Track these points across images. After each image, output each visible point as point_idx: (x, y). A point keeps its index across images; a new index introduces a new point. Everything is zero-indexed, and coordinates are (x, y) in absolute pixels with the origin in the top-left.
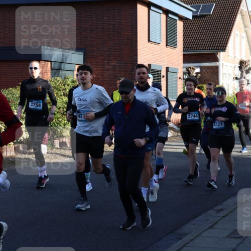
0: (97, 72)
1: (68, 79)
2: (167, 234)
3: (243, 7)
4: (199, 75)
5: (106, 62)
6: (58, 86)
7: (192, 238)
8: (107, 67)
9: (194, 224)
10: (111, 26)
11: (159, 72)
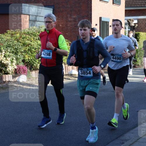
1: (41, 27)
2: (114, 140)
4: (137, 25)
5: (69, 16)
6: (34, 33)
7: (131, 143)
8: (70, 19)
9: (133, 133)
11: (107, 23)
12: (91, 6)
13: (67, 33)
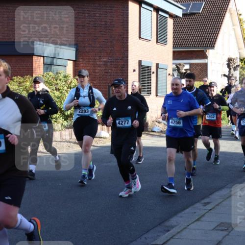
0: (89, 68)
1: (60, 74)
2: (156, 226)
3: (231, 5)
4: (189, 71)
5: (97, 58)
6: (50, 81)
7: (179, 230)
8: (98, 63)
9: (181, 217)
10: (103, 23)
11: (149, 68)
12: (128, 46)
13: (95, 81)
